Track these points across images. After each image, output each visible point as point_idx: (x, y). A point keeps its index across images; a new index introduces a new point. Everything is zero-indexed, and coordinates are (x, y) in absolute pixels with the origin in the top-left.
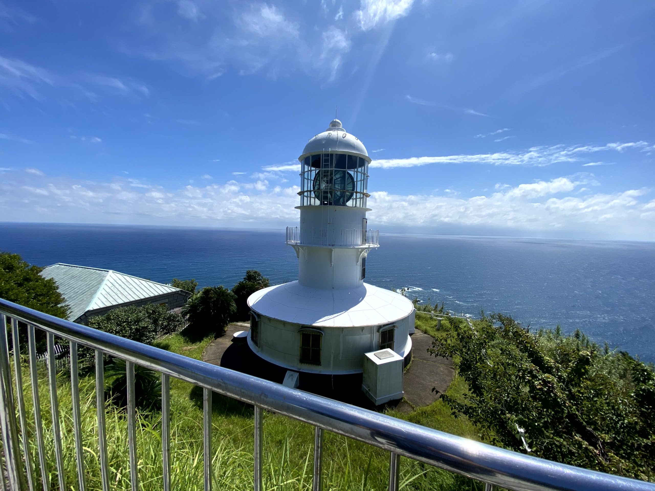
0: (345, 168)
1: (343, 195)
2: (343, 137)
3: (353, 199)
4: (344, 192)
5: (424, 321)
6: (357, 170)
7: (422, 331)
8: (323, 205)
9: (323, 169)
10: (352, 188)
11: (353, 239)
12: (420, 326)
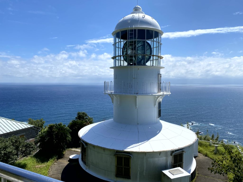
0: (145, 39)
1: (143, 58)
2: (143, 18)
3: (151, 61)
4: (144, 56)
5: (205, 148)
6: (153, 40)
7: (204, 155)
8: (129, 66)
9: (129, 40)
10: (150, 53)
11: (151, 89)
12: (202, 151)
